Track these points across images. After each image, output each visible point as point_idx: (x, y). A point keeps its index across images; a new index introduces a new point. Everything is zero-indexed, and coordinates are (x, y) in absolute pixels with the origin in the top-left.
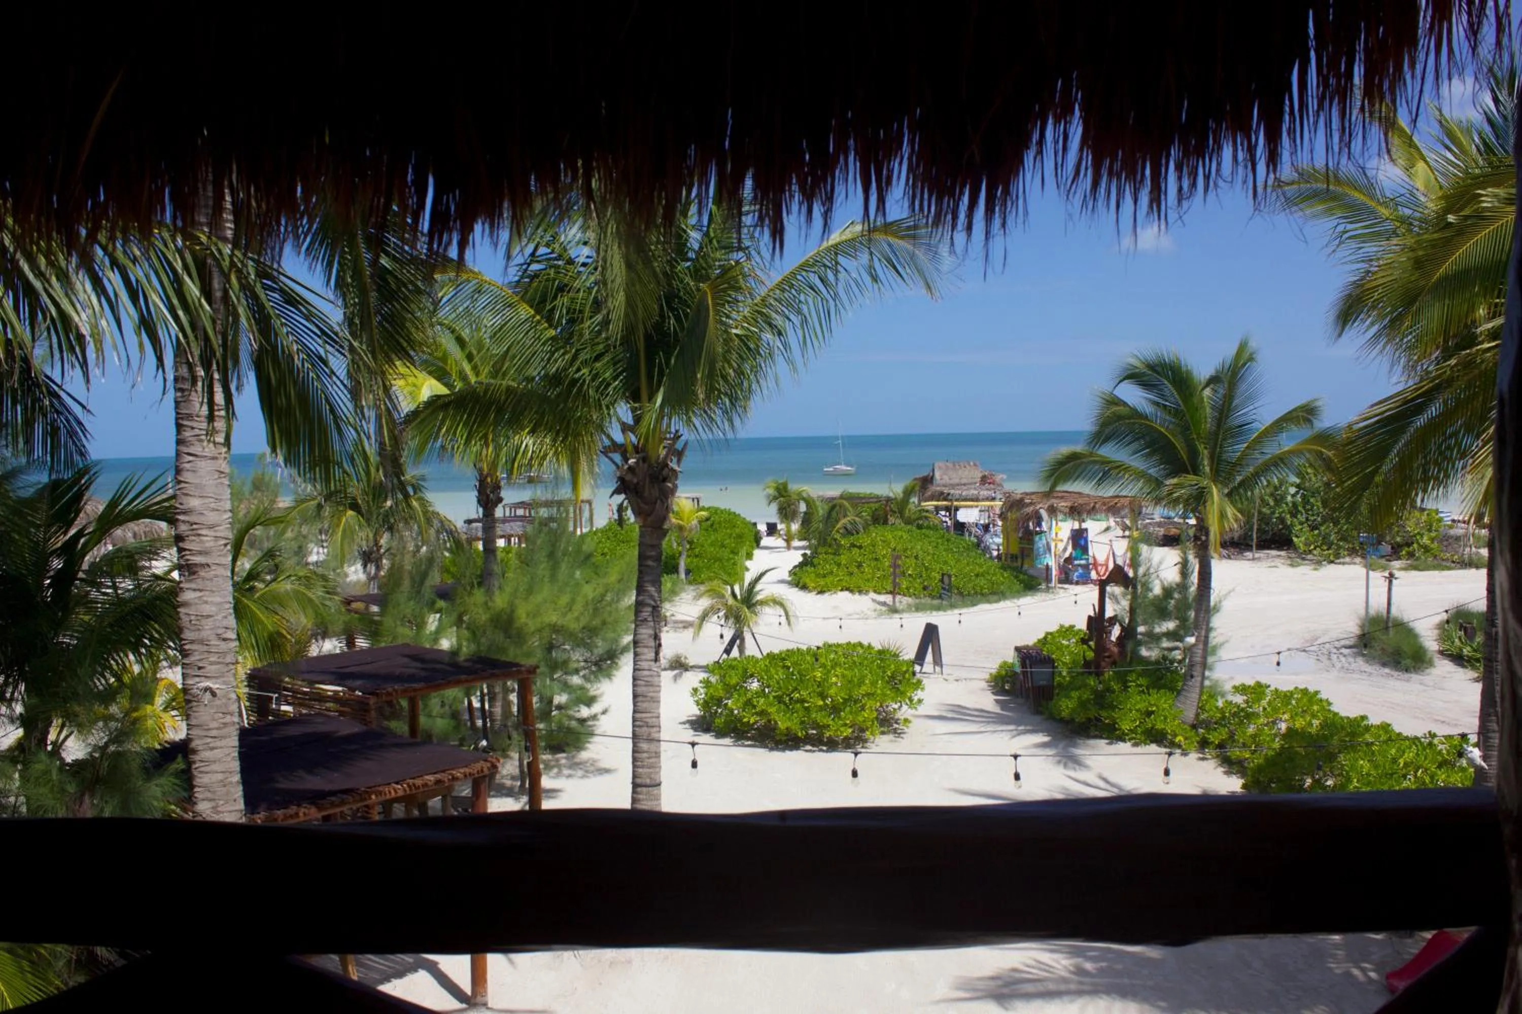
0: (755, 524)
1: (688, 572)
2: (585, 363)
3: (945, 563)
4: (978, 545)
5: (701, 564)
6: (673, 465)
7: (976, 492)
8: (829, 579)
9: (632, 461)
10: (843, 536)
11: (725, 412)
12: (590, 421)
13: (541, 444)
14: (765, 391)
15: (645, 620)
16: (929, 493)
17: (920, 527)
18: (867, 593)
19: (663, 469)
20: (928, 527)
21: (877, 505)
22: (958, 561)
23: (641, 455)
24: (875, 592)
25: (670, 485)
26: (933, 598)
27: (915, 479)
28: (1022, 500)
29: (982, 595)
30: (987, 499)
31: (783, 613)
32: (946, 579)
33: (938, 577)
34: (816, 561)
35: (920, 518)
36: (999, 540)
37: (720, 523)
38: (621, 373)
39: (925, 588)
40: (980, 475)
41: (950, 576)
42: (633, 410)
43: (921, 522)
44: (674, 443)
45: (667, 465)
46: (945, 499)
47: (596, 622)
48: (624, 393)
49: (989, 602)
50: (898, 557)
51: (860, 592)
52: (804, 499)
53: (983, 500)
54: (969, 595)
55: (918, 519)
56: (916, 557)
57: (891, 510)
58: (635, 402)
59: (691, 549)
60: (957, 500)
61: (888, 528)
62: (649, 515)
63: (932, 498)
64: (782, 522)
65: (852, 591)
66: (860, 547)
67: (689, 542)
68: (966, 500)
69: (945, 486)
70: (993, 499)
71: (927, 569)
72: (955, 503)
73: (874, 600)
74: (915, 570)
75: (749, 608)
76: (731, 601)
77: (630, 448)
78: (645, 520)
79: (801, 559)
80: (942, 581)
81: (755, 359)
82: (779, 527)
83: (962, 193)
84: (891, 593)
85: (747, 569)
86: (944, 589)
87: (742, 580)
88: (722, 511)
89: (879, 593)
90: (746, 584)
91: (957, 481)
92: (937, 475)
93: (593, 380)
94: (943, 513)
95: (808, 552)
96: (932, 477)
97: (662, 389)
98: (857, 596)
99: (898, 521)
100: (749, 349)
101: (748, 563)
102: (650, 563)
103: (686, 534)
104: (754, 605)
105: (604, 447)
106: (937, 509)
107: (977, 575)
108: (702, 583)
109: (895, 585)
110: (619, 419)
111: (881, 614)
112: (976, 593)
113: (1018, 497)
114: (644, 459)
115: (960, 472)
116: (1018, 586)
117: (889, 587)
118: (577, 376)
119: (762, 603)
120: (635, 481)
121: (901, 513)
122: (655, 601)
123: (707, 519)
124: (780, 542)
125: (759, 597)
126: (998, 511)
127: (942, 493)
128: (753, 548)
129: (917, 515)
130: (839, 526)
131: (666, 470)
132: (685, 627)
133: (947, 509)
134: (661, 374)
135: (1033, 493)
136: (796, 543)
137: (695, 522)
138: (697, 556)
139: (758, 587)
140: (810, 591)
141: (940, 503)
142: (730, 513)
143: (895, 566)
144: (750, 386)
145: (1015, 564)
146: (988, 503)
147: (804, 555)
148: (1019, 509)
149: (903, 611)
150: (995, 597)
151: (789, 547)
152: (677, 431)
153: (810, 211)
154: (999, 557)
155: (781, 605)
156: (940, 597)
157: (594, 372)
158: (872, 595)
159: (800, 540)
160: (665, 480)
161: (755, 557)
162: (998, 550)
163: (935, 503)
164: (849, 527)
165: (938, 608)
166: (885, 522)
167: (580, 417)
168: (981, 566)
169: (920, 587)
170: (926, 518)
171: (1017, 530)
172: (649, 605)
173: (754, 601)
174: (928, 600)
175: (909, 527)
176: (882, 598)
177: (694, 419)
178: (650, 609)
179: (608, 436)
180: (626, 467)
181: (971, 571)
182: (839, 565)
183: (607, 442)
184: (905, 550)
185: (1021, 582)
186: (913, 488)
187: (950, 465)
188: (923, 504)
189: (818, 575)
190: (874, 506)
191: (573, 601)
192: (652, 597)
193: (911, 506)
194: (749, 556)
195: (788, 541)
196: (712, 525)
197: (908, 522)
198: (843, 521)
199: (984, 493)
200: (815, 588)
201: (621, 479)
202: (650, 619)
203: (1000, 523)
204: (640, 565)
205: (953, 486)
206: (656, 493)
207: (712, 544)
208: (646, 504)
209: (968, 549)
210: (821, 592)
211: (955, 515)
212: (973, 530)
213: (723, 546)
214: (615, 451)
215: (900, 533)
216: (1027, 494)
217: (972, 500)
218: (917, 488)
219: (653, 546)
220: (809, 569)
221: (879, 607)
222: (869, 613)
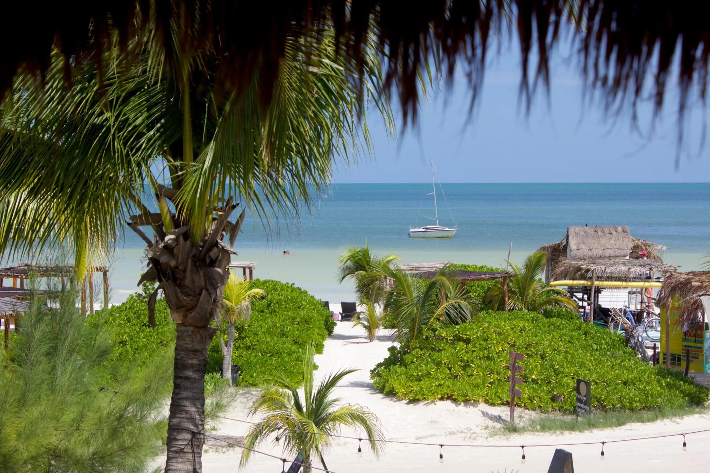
0: (326, 304)
1: (236, 369)
2: (110, 106)
3: (582, 365)
4: (627, 341)
5: (253, 359)
6: (225, 243)
7: (625, 269)
8: (425, 383)
9: (169, 238)
10: (445, 325)
11: (295, 175)
12: (114, 181)
13: (48, 209)
14: (350, 150)
15: (181, 451)
16: (560, 269)
17: (548, 314)
18: (476, 402)
19: (210, 249)
20: (559, 315)
21: (491, 283)
22: (599, 362)
23: (182, 229)
24: (486, 402)
25: (219, 270)
26: (564, 412)
27: (543, 248)
28: (688, 282)
29: (632, 410)
30: (639, 278)
31: (364, 435)
32: (583, 388)
33: (572, 384)
34: (407, 358)
35: (549, 302)
36: (655, 334)
37: (279, 303)
38: (158, 120)
39: (554, 399)
40: (631, 245)
41: (588, 384)
42: (173, 170)
43: (549, 307)
44: (227, 215)
45: (217, 243)
46: (583, 277)
47: (113, 446)
48: (161, 147)
49: (641, 420)
50: (519, 357)
51: (466, 402)
52: (393, 275)
53: (635, 279)
54: (614, 409)
55: (546, 303)
56: (543, 357)
57: (510, 291)
58: (175, 159)
59: (240, 338)
60: (599, 279)
61: (506, 314)
62: (192, 308)
63: (565, 275)
64: (362, 303)
65: (455, 401)
66: (467, 341)
67: (237, 329)
68: (609, 279)
69: (581, 259)
70: (649, 278)
71: (557, 373)
72: (596, 283)
73: (484, 414)
74: (541, 373)
75: (317, 424)
76: (294, 414)
77: (167, 219)
78: (185, 317)
79: (387, 355)
80: (578, 389)
81: (337, 105)
82: (359, 309)
83: (649, 54)
84: (508, 404)
85: (316, 367)
86: (579, 400)
87: (310, 381)
88: (282, 287)
89: (492, 405)
90: (315, 391)
91: (600, 252)
92: (573, 244)
93: (120, 129)
94: (580, 295)
95: (397, 345)
96: (566, 247)
97: (212, 145)
98: (462, 407)
99: (520, 305)
100: (329, 91)
101: (317, 359)
102: (190, 373)
103: (234, 318)
104: (324, 420)
105: (133, 218)
106: (572, 290)
107: (625, 383)
108: (254, 385)
109: (514, 393)
110: (154, 182)
111: (494, 434)
112: (623, 407)
113: (683, 278)
114: (186, 236)
115: (603, 241)
116: (681, 400)
117: (506, 397)
118: (98, 121)
119: (335, 418)
120: (173, 263)
121: (523, 292)
122: (196, 425)
123: (263, 298)
124: (360, 331)
125: (331, 410)
126: (654, 295)
127: (579, 269)
128: (323, 338)
129: (544, 298)
130: (440, 311)
131: (215, 250)
132: (230, 446)
133: (586, 290)
134: (212, 124)
135: (704, 273)
136: (381, 332)
137: (246, 303)
138: (248, 348)
139: (331, 396)
140: (399, 400)
141: (575, 282)
142: (293, 289)
143: (514, 368)
144: (330, 140)
145: (676, 369)
146: (641, 284)
147: (392, 349)
148: (684, 295)
149: (524, 430)
150: (650, 414)
151: (371, 337)
152: (231, 198)
153: (451, 71)
154: (655, 358)
155: (363, 422)
156: (575, 412)
157: (121, 118)
158: (483, 406)
159: (386, 328)
160: (213, 263)
161: (325, 350)
162: (654, 348)
163: (570, 282)
164: (452, 312)
165: (572, 427)
166: (501, 307)
167: (101, 177)
168: (630, 370)
169: (546, 398)
170: (557, 302)
171: (680, 322)
172: (187, 430)
173: (324, 415)
174: (559, 416)
175: (533, 314)
176: (496, 411)
177: (254, 184)
178: (188, 436)
179: (140, 204)
180: (161, 245)
181: (618, 377)
182: (438, 364)
183: (138, 212)
184: (528, 346)
185: (686, 394)
186: (539, 260)
187: (590, 230)
188: (553, 283)
189: (410, 378)
190: (486, 284)
191: (82, 417)
192: (192, 420)
193: (535, 285)
194: (319, 349)
195: (370, 329)
196: (269, 305)
197: (532, 308)
198: (445, 305)
199: (636, 270)
200: (405, 395)
201: (154, 261)
202: (188, 449)
203: (657, 310)
204: (176, 377)
205: (594, 259)
206: (200, 280)
207: (269, 332)
208: (188, 295)
209: (613, 346)
210: (414, 401)
211: (596, 298)
212: (621, 320)
213: (283, 334)
214: (148, 223)
215: (521, 324)
216: (694, 274)
217: (619, 279)
218: (544, 261)
219: (195, 351)
220: (397, 368)
221: (491, 423)
222: (478, 430)
